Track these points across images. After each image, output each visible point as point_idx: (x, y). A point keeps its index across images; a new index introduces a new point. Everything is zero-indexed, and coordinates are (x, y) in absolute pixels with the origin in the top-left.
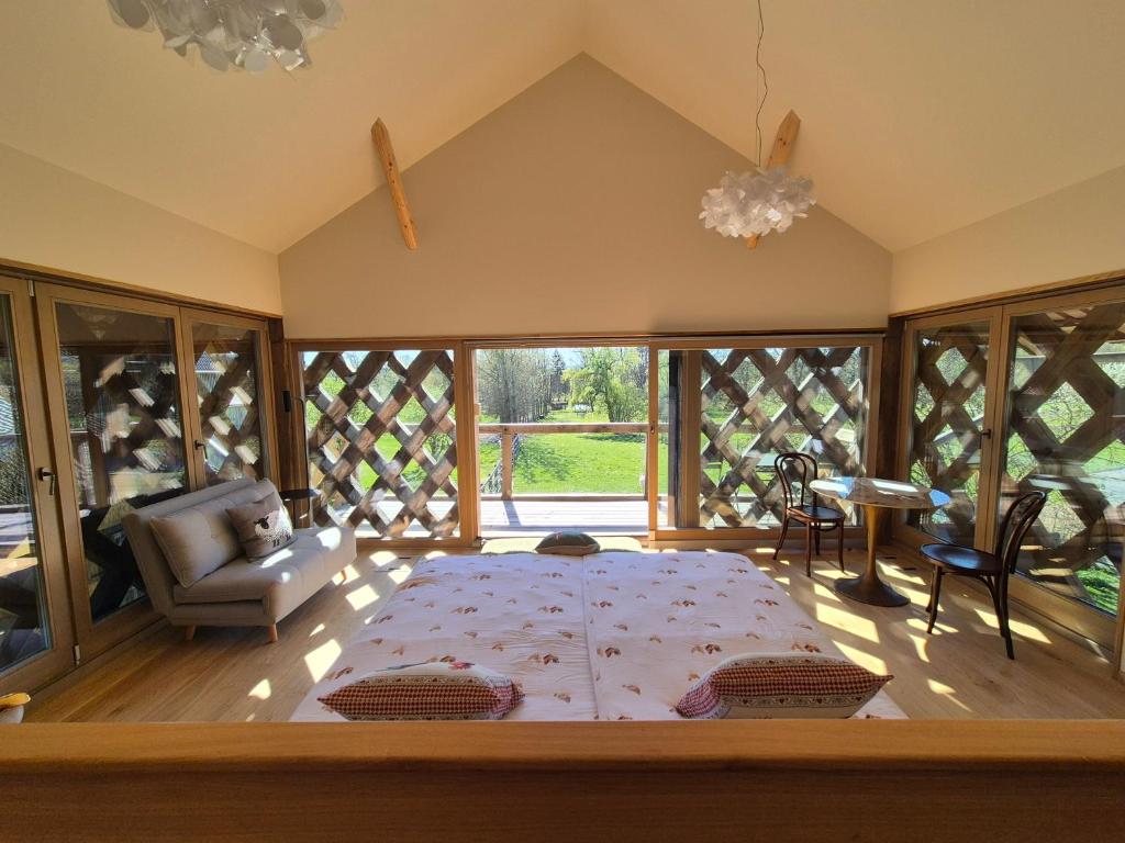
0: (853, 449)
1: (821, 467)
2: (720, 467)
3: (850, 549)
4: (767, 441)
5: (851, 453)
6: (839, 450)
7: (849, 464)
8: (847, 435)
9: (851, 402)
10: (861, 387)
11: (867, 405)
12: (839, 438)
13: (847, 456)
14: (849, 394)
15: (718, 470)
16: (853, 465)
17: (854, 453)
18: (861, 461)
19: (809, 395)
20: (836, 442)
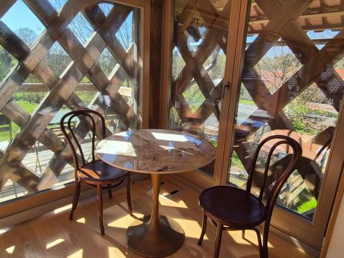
0: (131, 102)
1: (107, 118)
2: (9, 129)
3: (134, 183)
4: (57, 99)
5: (130, 105)
6: (121, 102)
7: (129, 114)
8: (127, 91)
9: (129, 62)
10: (135, 47)
11: (141, 64)
12: (121, 94)
13: (127, 108)
14: (126, 55)
15: (8, 132)
16: (132, 115)
17: (133, 105)
18: (138, 111)
19: (93, 53)
20: (119, 97)
